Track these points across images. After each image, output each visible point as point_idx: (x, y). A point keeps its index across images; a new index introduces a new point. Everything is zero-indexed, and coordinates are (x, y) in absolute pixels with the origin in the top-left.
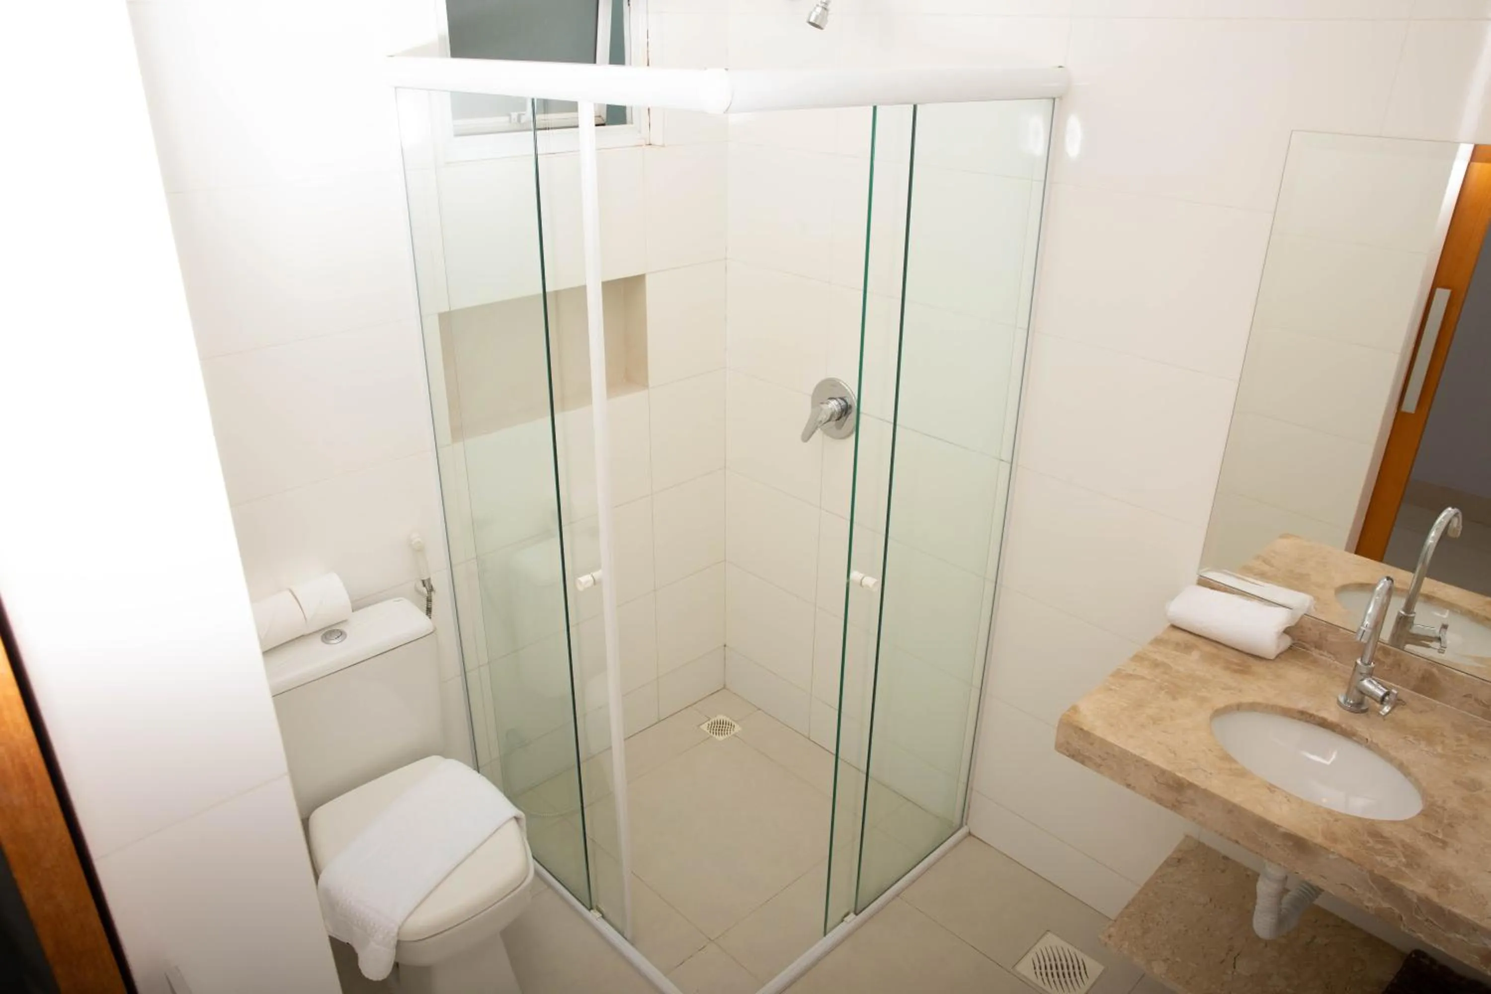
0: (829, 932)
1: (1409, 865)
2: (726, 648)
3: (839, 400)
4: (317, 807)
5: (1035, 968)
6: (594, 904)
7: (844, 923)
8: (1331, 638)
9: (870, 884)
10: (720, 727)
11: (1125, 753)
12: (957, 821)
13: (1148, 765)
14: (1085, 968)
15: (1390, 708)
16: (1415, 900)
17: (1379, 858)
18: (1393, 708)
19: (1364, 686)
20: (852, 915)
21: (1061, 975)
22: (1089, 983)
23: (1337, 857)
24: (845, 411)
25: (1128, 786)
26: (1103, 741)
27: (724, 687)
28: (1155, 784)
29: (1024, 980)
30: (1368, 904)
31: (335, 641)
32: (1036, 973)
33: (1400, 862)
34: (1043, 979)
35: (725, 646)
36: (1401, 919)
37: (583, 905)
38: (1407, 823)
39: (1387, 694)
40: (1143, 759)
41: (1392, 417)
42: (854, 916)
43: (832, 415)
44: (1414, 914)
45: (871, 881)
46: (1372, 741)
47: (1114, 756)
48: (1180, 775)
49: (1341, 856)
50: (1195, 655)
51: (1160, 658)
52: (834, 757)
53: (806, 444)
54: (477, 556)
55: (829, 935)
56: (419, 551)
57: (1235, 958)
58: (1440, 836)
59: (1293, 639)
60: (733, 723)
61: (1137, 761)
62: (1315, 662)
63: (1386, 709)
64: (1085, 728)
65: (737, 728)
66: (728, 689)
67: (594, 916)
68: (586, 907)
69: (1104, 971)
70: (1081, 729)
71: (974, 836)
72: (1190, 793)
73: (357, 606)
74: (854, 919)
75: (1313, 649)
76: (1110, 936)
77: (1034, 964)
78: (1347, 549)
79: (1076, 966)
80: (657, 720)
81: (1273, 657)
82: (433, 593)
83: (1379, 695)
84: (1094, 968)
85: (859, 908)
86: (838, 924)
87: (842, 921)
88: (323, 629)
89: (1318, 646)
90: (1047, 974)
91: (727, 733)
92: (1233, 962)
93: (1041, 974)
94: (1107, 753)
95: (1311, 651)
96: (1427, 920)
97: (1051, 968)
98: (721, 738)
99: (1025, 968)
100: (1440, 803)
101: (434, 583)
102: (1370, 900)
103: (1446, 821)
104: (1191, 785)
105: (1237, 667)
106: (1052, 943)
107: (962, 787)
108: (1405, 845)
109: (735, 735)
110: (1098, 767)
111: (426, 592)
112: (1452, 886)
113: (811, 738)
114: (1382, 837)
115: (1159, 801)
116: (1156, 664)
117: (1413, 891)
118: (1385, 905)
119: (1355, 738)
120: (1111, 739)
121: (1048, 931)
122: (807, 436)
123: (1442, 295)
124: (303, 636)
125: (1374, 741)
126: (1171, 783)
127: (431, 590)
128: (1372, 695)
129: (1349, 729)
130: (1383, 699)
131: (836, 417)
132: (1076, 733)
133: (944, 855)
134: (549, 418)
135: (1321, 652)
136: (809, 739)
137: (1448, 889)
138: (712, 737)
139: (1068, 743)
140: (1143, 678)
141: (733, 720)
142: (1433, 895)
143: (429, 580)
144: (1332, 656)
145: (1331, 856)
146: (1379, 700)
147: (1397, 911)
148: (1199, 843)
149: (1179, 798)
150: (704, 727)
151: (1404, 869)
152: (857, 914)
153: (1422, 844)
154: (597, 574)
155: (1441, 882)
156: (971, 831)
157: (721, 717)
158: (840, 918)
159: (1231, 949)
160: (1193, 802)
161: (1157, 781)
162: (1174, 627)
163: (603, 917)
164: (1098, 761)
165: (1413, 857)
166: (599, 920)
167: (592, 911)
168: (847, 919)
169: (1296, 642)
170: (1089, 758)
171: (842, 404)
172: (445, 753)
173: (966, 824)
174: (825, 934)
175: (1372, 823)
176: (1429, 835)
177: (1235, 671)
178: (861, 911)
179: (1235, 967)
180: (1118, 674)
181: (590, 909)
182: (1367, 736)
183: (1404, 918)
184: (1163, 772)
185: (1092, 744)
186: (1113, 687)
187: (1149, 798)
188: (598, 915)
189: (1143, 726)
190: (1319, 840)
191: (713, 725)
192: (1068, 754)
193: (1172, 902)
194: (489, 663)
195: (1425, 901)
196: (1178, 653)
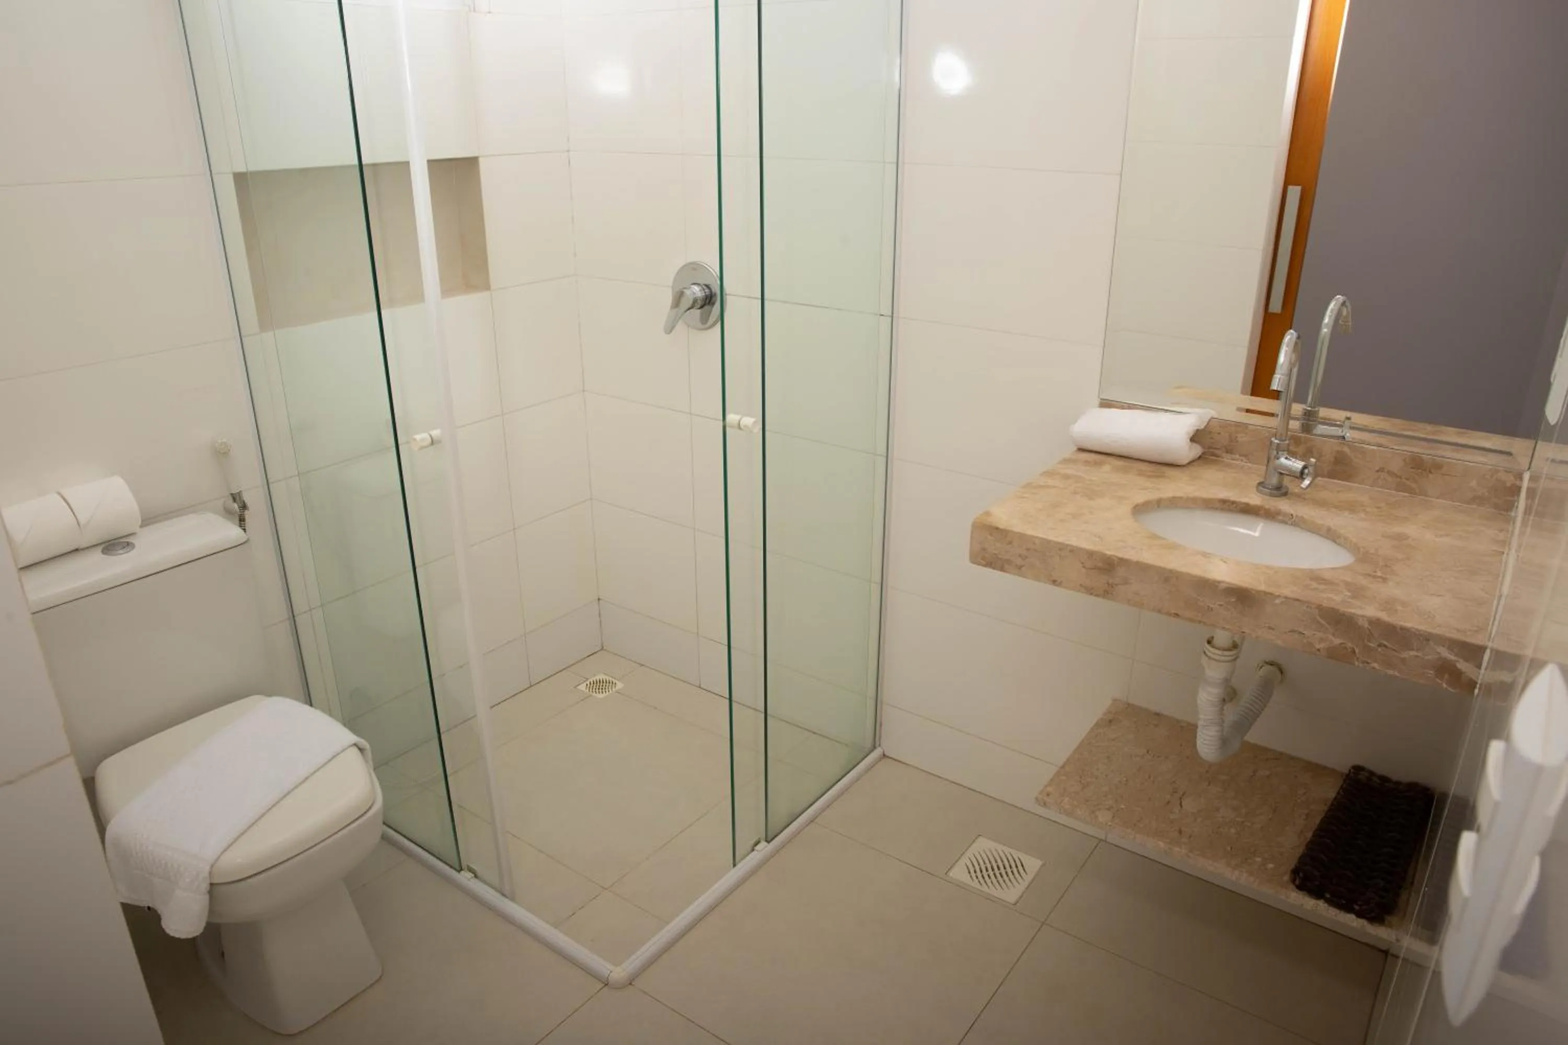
0: (740, 861)
1: (1353, 597)
2: (601, 601)
3: (704, 286)
4: (106, 756)
5: (969, 873)
6: (464, 865)
7: (753, 853)
8: (1242, 438)
9: (780, 808)
10: (600, 686)
11: (1046, 543)
12: (869, 744)
13: (1073, 550)
14: (1022, 866)
15: (1311, 479)
16: (1366, 625)
17: (1325, 595)
18: (1314, 479)
19: (1282, 463)
20: (763, 844)
21: (998, 875)
22: (1028, 878)
23: (1284, 600)
24: (708, 300)
25: (1054, 582)
26: (1022, 536)
27: (602, 649)
28: (1084, 570)
29: (960, 886)
30: (1318, 647)
31: (121, 552)
32: (971, 877)
33: (1346, 596)
34: (979, 882)
35: (599, 599)
36: (1354, 652)
37: (451, 867)
38: (1346, 568)
39: (1305, 467)
40: (1067, 545)
41: (1260, 321)
42: (766, 844)
43: (695, 301)
44: (1366, 641)
45: (781, 807)
46: (1297, 516)
47: (1036, 550)
48: (1109, 553)
49: (1286, 598)
50: (1107, 468)
51: (1069, 472)
52: (727, 701)
53: (668, 335)
54: (299, 473)
55: (739, 866)
56: (221, 454)
57: (1181, 798)
58: (1379, 574)
59: (1203, 447)
60: (614, 681)
61: (1060, 550)
62: (1229, 466)
63: (1307, 482)
64: (1001, 527)
65: (620, 685)
66: (605, 650)
67: (464, 878)
68: (455, 869)
69: (1043, 865)
70: (997, 528)
71: (888, 757)
72: (1121, 572)
73: (148, 521)
74: (766, 847)
75: (1224, 455)
76: (1048, 795)
77: (968, 868)
78: (1243, 392)
79: (1014, 866)
80: (529, 686)
81: (1185, 462)
82: (246, 512)
83: (1297, 468)
84: (1033, 864)
85: (770, 835)
86: (748, 854)
87: (753, 850)
88: (104, 543)
89: (1229, 451)
90: (983, 877)
91: (606, 692)
92: (1179, 802)
93: (977, 877)
94: (1028, 550)
95: (1223, 458)
96: (1379, 645)
97: (987, 870)
98: (601, 696)
99: (959, 873)
100: (1372, 551)
101: (247, 498)
102: (1322, 640)
103: (1381, 564)
104: (1123, 562)
105: (1150, 474)
106: (984, 846)
107: (871, 704)
108: (1347, 584)
109: (617, 692)
110: (1019, 570)
111: (238, 510)
112: (1399, 608)
113: (702, 686)
114: (1324, 580)
115: (1090, 591)
116: (1067, 477)
117: (1363, 616)
118: (1337, 641)
119: (1280, 518)
120: (1030, 532)
121: (979, 835)
122: (670, 329)
123: (1295, 192)
124: (77, 550)
125: (1300, 515)
126: (1100, 565)
127: (244, 507)
128: (1291, 473)
129: (1273, 509)
130: (1302, 473)
131: (700, 303)
132: (991, 535)
133: (858, 779)
134: (376, 313)
135: (1233, 456)
136: (700, 687)
137: (1396, 610)
138: (591, 696)
139: (984, 549)
140: (1055, 487)
141: (615, 679)
142: (1384, 616)
143: (240, 493)
144: (1243, 458)
145: (1277, 601)
146: (1298, 475)
147: (1349, 645)
148: (1129, 704)
149: (1111, 581)
150: (582, 687)
151: (1350, 600)
152: (768, 842)
153: (1364, 582)
154: (436, 433)
155: (1389, 604)
156: (887, 754)
157: (601, 677)
158: (749, 849)
159: (1175, 791)
160: (1126, 582)
161: (1084, 567)
162: (1081, 450)
163: (476, 876)
164: (1019, 561)
165: (1357, 592)
166: (471, 880)
167: (462, 872)
168: (758, 848)
169: (1206, 450)
170: (1009, 562)
171: (707, 293)
172: (269, 692)
173: (880, 745)
174: (734, 865)
175: (1311, 571)
176: (1369, 575)
177: (1149, 477)
178: (773, 839)
179: (1181, 806)
180: (1028, 485)
181: (460, 870)
182: (1292, 512)
183: (1357, 651)
184: (1091, 554)
185: (1010, 543)
186: (1026, 495)
187: (1079, 591)
188: (470, 875)
189: (1062, 521)
190: (1263, 588)
191: (592, 685)
192: (984, 562)
193: (1108, 757)
194: (322, 605)
195: (1376, 623)
196: (1088, 468)
